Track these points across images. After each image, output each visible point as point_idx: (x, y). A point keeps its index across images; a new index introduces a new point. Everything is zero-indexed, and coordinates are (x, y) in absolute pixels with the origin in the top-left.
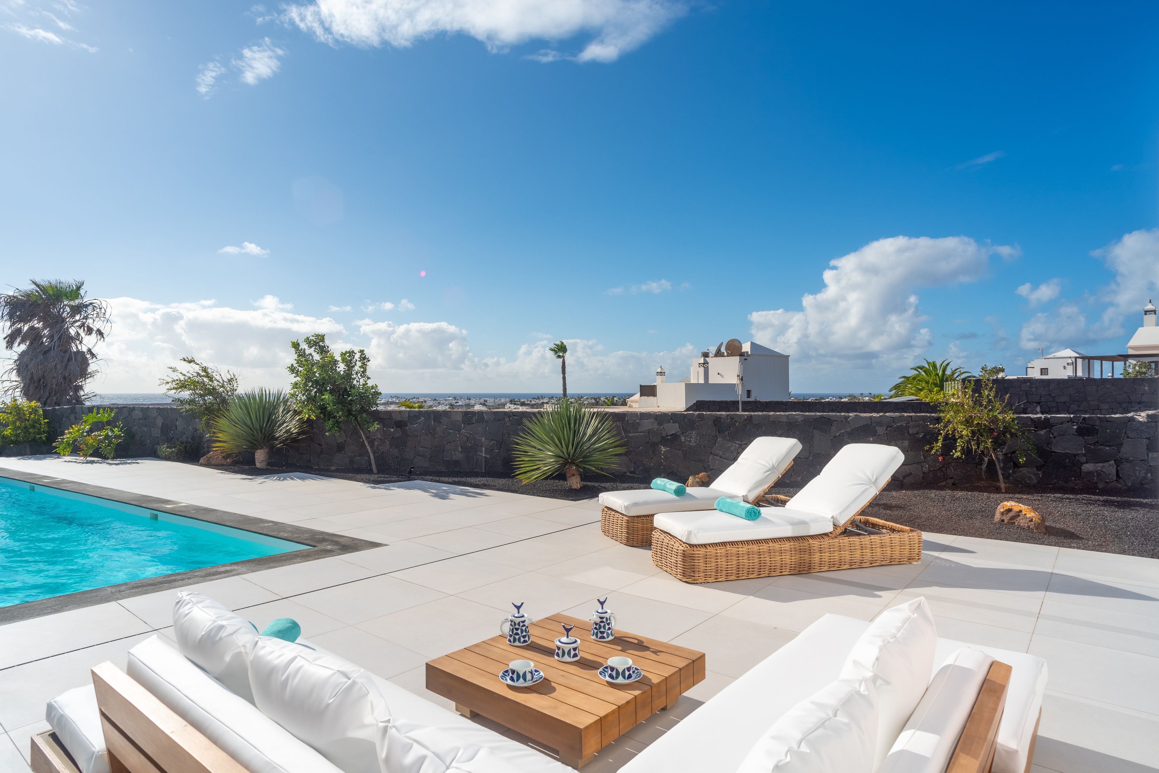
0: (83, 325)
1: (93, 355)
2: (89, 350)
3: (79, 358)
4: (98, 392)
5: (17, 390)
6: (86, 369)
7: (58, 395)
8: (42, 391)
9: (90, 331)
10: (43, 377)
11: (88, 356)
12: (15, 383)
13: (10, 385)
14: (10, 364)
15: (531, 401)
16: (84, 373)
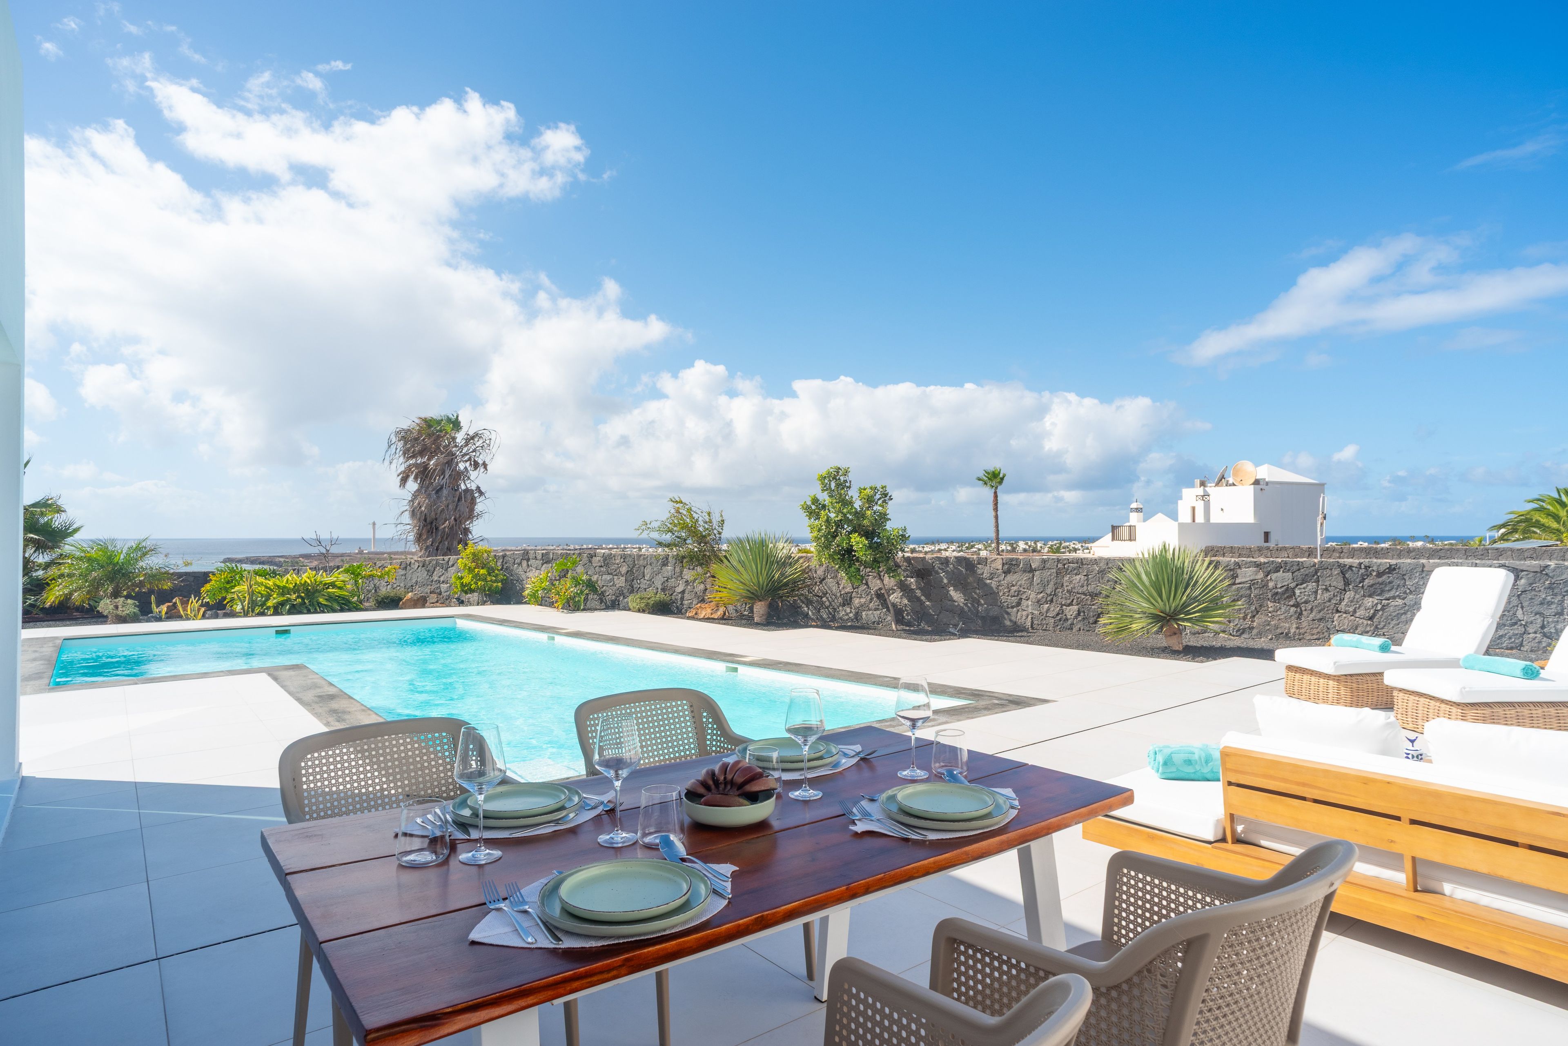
0: (470, 459)
1: (481, 493)
2: (478, 488)
3: (469, 497)
4: (486, 536)
5: (410, 534)
6: (472, 510)
7: (449, 539)
8: (434, 534)
9: (476, 465)
10: (436, 519)
11: (476, 495)
12: (409, 527)
13: (403, 528)
14: (405, 506)
15: (923, 547)
16: (471, 515)
